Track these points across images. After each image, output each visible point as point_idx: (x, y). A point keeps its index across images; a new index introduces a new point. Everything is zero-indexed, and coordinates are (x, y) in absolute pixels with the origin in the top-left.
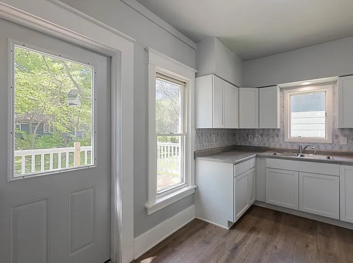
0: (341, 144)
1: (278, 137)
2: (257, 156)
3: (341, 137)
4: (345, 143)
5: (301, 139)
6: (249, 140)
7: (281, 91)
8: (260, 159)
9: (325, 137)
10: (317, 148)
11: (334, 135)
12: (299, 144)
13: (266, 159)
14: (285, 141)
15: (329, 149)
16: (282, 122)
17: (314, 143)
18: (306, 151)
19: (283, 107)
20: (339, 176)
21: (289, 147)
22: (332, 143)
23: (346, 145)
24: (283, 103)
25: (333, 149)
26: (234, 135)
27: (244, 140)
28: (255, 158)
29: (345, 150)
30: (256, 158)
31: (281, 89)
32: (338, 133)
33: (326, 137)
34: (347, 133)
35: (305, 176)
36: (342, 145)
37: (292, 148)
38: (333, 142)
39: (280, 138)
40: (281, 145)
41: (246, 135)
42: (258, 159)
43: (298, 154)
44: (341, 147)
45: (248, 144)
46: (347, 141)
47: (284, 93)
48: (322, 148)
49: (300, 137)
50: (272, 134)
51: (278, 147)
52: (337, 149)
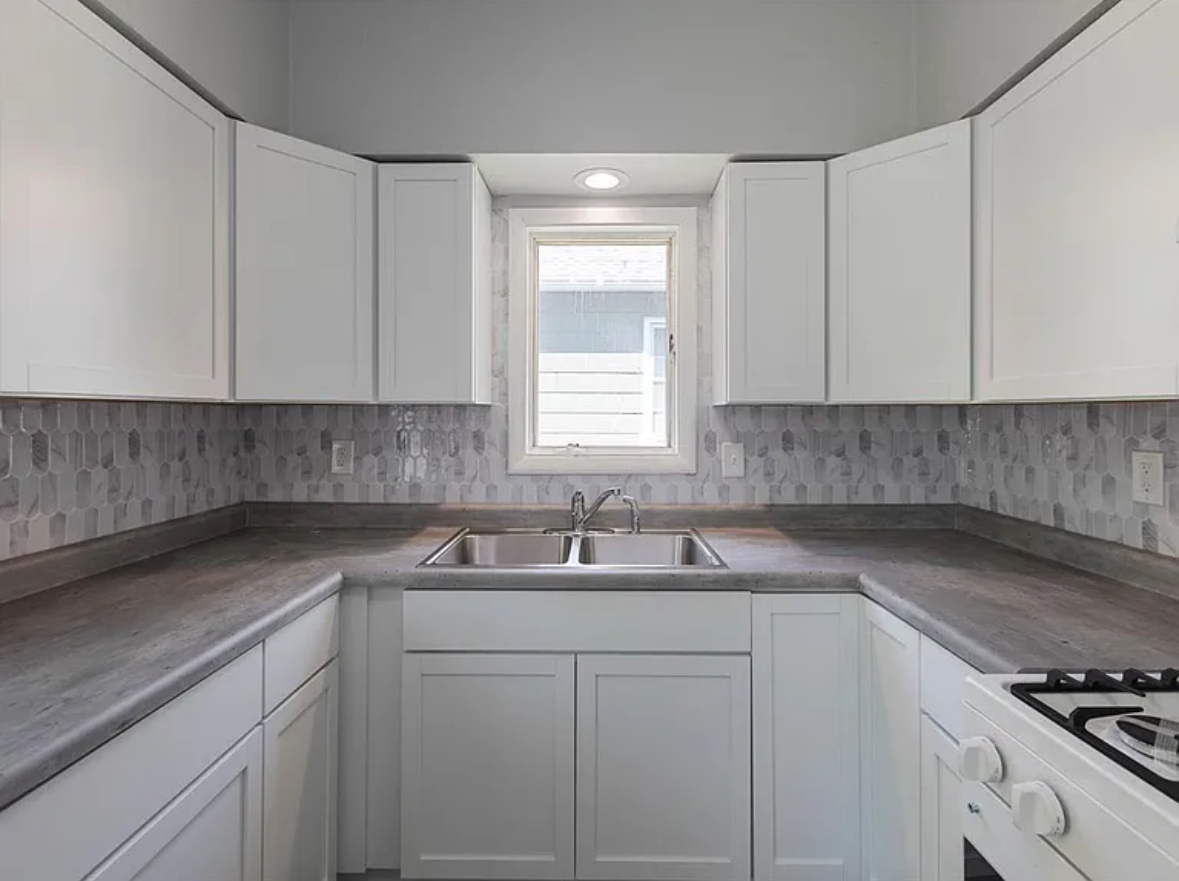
0: (724, 475)
1: (479, 445)
2: (345, 588)
3: (724, 444)
4: (739, 470)
5: (580, 458)
6: (335, 468)
7: (493, 211)
8: (370, 598)
9: (665, 444)
10: (643, 498)
11: (702, 437)
12: (571, 480)
13: (401, 597)
14: (511, 472)
15: (684, 497)
16: (499, 373)
17: (630, 475)
18: (601, 513)
19: (505, 294)
20: (749, 654)
21: (530, 500)
22: (695, 472)
23: (739, 478)
24: (505, 273)
25: (699, 499)
26: (249, 440)
27: (307, 473)
28: (336, 597)
29: (737, 501)
30: (340, 599)
31: (498, 200)
32: (715, 425)
33: (669, 446)
34: (745, 423)
35: (603, 676)
36: (726, 478)
37: (540, 503)
38: (697, 469)
39: (493, 454)
40: (491, 489)
41: (319, 439)
42: (358, 601)
43: (570, 534)
44: (724, 489)
45: (326, 496)
46: (746, 461)
47: (506, 221)
48: (660, 499)
49: (578, 445)
50: (455, 431)
51: (478, 500)
52: (711, 499)
